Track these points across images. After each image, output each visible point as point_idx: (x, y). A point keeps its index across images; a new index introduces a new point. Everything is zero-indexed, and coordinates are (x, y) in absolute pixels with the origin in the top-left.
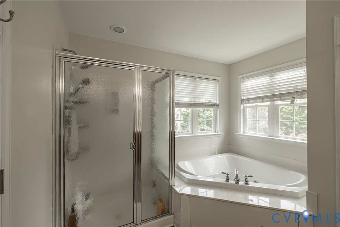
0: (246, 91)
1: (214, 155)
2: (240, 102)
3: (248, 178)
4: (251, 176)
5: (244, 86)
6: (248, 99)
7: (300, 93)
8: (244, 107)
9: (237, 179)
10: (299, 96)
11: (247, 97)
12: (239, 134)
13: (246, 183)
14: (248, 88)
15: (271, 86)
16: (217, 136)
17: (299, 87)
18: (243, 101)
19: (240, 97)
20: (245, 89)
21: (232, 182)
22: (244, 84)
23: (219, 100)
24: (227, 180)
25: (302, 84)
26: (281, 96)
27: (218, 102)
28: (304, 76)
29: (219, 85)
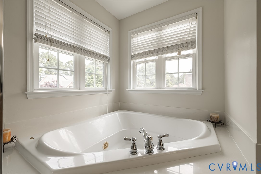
0: (136, 46)
1: (105, 114)
2: (130, 57)
3: (163, 139)
4: (167, 136)
5: (135, 41)
6: (138, 54)
7: (185, 45)
8: (134, 63)
9: (149, 147)
10: (185, 48)
11: (136, 53)
12: (129, 90)
13: (161, 147)
14: (138, 44)
15: (159, 39)
16: (108, 93)
17: (185, 39)
18: (133, 57)
19: (131, 53)
20: (135, 44)
21: (141, 151)
22: (134, 39)
23: (110, 53)
24: (134, 151)
25: (187, 36)
26: (169, 49)
27: (109, 56)
28: (189, 28)
29: (110, 37)
